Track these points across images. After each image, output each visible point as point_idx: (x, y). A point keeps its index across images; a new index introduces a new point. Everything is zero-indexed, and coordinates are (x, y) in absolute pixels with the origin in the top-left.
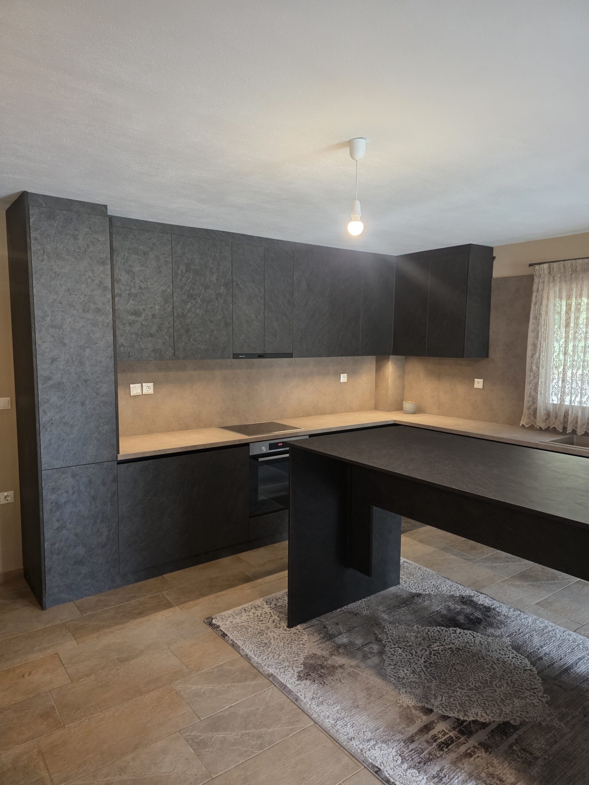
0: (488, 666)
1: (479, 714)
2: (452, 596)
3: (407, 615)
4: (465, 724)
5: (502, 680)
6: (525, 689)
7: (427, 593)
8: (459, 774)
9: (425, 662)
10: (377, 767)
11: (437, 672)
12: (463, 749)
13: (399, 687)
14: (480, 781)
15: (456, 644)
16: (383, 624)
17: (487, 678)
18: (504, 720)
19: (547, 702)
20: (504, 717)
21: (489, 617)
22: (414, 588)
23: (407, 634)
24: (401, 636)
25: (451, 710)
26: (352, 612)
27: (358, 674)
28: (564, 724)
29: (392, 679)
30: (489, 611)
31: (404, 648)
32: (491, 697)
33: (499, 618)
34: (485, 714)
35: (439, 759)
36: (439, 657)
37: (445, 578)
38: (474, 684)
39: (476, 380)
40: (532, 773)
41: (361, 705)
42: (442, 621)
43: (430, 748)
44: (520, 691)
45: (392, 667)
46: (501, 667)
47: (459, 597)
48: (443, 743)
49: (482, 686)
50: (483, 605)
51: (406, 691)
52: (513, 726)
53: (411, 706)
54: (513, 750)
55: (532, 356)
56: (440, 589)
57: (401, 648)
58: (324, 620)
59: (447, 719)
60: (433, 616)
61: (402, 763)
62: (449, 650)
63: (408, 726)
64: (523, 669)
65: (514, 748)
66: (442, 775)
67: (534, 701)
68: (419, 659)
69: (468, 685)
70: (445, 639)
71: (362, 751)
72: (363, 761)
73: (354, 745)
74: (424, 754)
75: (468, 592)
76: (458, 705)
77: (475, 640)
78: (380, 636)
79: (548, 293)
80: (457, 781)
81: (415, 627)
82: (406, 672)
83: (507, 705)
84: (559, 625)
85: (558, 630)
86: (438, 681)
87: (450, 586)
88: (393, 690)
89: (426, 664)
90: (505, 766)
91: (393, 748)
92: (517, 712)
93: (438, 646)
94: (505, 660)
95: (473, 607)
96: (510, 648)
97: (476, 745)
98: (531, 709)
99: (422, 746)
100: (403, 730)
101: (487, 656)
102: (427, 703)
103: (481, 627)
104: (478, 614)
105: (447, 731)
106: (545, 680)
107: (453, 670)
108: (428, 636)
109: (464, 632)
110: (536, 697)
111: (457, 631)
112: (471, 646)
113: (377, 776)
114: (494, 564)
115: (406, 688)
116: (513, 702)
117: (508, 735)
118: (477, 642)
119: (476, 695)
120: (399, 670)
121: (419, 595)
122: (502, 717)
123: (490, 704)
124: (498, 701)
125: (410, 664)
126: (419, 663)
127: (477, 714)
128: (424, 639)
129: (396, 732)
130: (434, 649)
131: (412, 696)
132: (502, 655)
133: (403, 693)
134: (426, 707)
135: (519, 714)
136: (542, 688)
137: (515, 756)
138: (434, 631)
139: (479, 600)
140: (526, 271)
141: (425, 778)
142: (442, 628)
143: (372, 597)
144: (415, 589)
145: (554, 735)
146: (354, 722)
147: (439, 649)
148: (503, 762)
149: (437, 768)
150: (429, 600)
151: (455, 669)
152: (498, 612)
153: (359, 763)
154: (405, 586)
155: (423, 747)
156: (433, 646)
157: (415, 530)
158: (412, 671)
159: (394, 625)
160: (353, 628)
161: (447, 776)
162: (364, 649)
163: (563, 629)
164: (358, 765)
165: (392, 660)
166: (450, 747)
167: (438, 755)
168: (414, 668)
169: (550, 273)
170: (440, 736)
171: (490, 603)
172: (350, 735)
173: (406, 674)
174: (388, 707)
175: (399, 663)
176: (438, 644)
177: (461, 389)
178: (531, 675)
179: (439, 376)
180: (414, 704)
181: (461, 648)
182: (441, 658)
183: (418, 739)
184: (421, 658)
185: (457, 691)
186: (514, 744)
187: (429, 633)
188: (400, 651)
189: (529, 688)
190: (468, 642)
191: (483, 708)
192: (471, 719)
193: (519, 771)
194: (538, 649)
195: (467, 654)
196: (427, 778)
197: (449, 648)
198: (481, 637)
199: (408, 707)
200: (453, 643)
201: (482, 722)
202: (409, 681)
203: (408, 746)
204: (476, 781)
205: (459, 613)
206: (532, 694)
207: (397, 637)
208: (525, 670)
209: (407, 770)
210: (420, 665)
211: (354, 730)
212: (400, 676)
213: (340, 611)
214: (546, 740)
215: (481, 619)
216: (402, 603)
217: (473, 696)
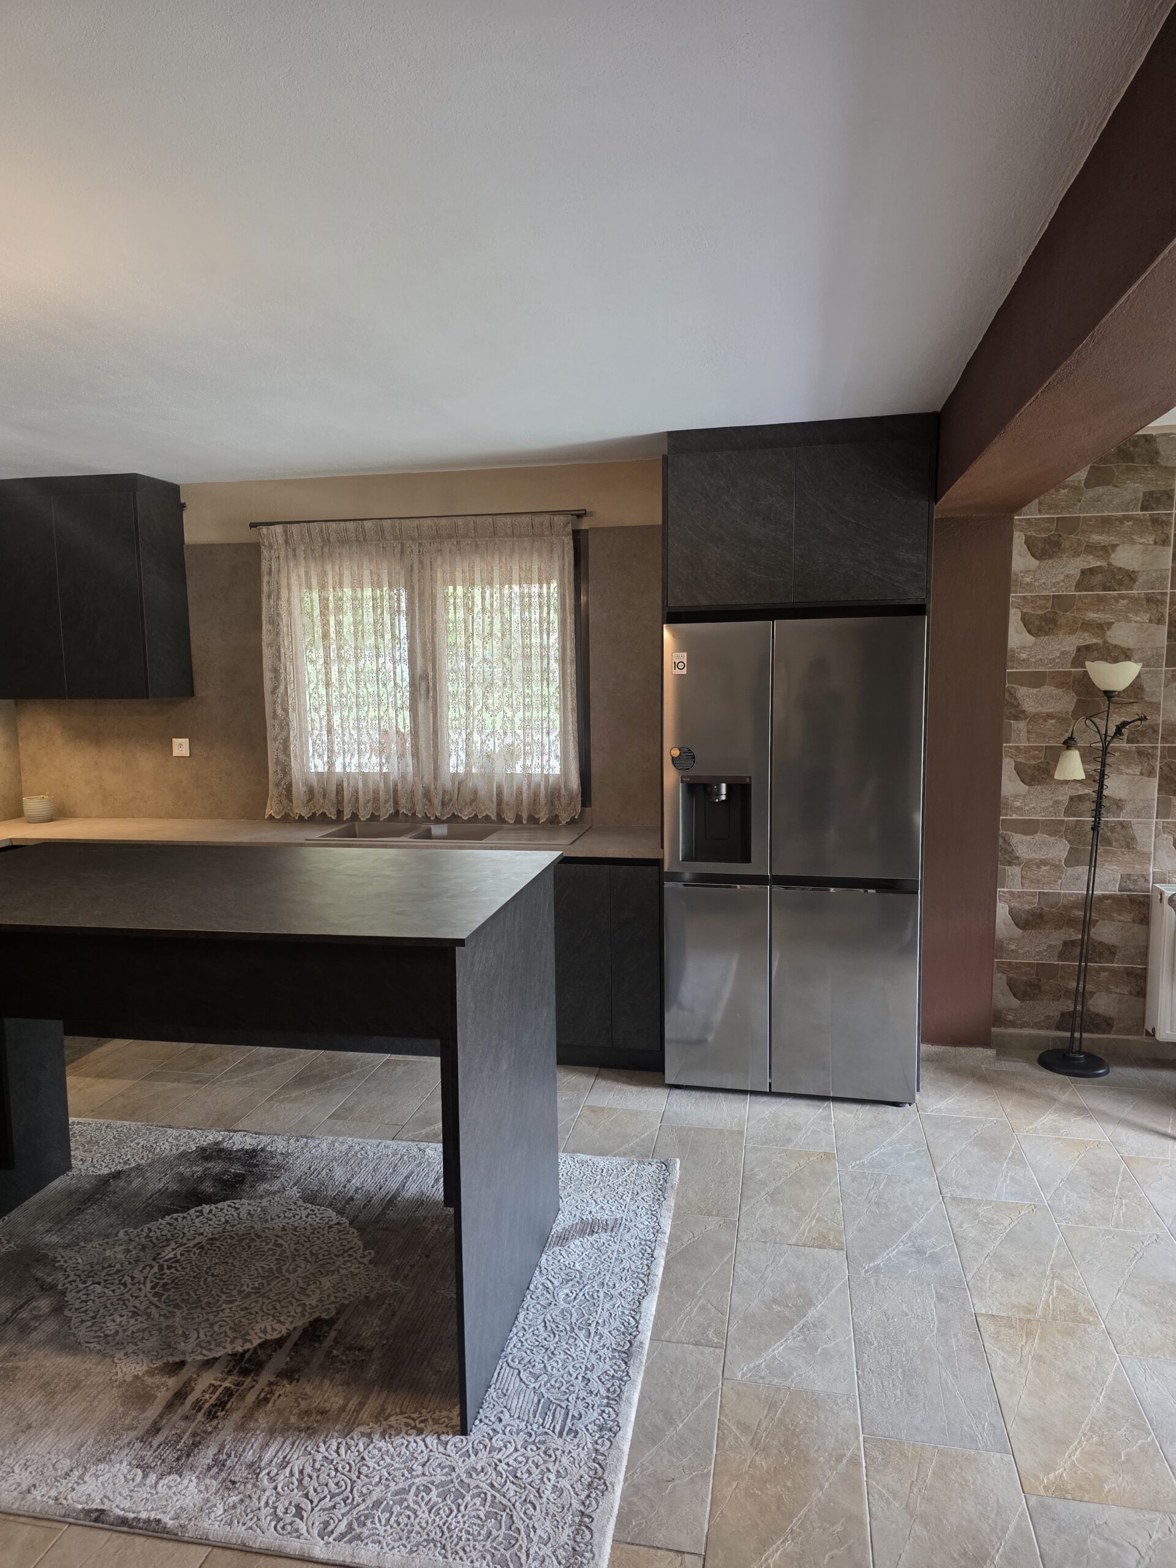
0: (270, 1246)
1: (269, 1329)
2: (184, 1155)
3: (99, 1218)
4: (247, 1356)
5: (297, 1258)
6: (335, 1255)
7: (134, 1164)
8: (253, 1440)
9: (153, 1288)
10: (97, 1510)
11: (181, 1295)
12: (251, 1397)
13: (111, 1353)
14: (289, 1433)
15: (205, 1234)
16: (51, 1254)
17: (272, 1266)
18: (312, 1319)
19: (371, 1262)
20: (310, 1314)
21: (257, 1166)
22: (104, 1165)
23: (108, 1253)
24: (95, 1261)
25: (218, 1345)
27: (17, 1368)
28: (402, 1281)
29: (92, 1346)
30: (255, 1156)
31: (106, 1281)
32: (284, 1293)
33: (274, 1162)
34: (279, 1325)
35: (214, 1434)
36: (179, 1268)
37: (163, 1127)
38: (251, 1286)
39: (176, 741)
40: (368, 1377)
41: (36, 1421)
42: (172, 1204)
43: (193, 1425)
44: (328, 1263)
45: (89, 1324)
46: (291, 1239)
47: (196, 1151)
48: (214, 1406)
49: (264, 1282)
50: (242, 1149)
51: (126, 1354)
52: (326, 1321)
53: (140, 1374)
54: (334, 1357)
55: (274, 692)
56: (158, 1150)
57: (99, 1283)
59: (214, 1363)
60: (153, 1201)
61: (145, 1476)
62: (195, 1249)
63: (143, 1410)
64: (327, 1226)
65: (335, 1352)
66: (223, 1457)
67: (352, 1269)
68: (142, 1286)
69: (240, 1292)
70: (184, 1233)
71: (56, 1499)
72: (64, 1516)
73: (39, 1498)
74: (182, 1441)
75: (211, 1137)
76: (229, 1332)
77: (239, 1214)
78: (49, 1280)
79: (288, 578)
80: (251, 1451)
81: (121, 1234)
82: (118, 1320)
83: (311, 1293)
84: (369, 1137)
85: (370, 1144)
86: (185, 1309)
87: (176, 1138)
88: (98, 1364)
89: (156, 1290)
90: (325, 1388)
91: (121, 1462)
92: (329, 1296)
93: (173, 1250)
94: (296, 1224)
95: (223, 1160)
96: (300, 1202)
97: (273, 1379)
98: (350, 1282)
99: (178, 1429)
100: (135, 1422)
101: (264, 1231)
102: (172, 1355)
103: (246, 1187)
104: (237, 1169)
105: (217, 1383)
106: (362, 1230)
107: (210, 1279)
108: (151, 1241)
109: (217, 1208)
110: (354, 1261)
111: (204, 1210)
112: (233, 1226)
113: (100, 1525)
114: (250, 1076)
115: (124, 1348)
116: (321, 1284)
117: (321, 1338)
118: (244, 1214)
119: (257, 1302)
120: (104, 1323)
121: (117, 1175)
122: (307, 1315)
123: (283, 1304)
124: (296, 1294)
125: (124, 1304)
126: (142, 1294)
127: (265, 1331)
128: (144, 1248)
129: (121, 1431)
130: (167, 1258)
131: (141, 1356)
132: (290, 1218)
133: (120, 1359)
134: (171, 1361)
135: (332, 1299)
136: (360, 1243)
137: (338, 1365)
138: (161, 1227)
139: (234, 1144)
140: (245, 536)
141: (193, 1478)
142: (175, 1215)
143: (15, 1214)
144: (106, 1166)
145: (389, 1304)
146: (28, 1457)
147: (175, 1254)
148: (322, 1382)
149: (212, 1452)
150: (139, 1177)
151: (213, 1275)
152: (271, 1152)
153: (55, 1525)
154: (83, 1167)
155: (178, 1432)
156: (163, 1254)
157: (84, 1058)
158: (130, 1314)
159: (76, 1248)
161: (233, 1455)
162: (19, 1316)
163: (375, 1142)
164: (55, 1529)
165: (85, 1311)
166: (228, 1406)
167: (210, 1429)
168: (135, 1307)
169: (286, 542)
170: (207, 1396)
171: (254, 1142)
172: (24, 1486)
173: (119, 1324)
174: (95, 1397)
175: (102, 1311)
176: (173, 1245)
177: (146, 761)
178: (340, 1231)
180: (147, 1368)
181: (217, 1236)
182: (183, 1268)
183: (167, 1423)
184: (144, 1283)
185: (222, 1310)
186: (332, 1347)
187: (151, 1235)
188: (99, 1289)
189: (341, 1252)
190: (227, 1222)
191: (274, 1316)
192: (256, 1342)
193: (348, 1384)
194: (345, 1187)
195: (229, 1241)
196: (198, 1477)
197: (195, 1246)
198: (249, 1204)
199: (136, 1377)
200: (202, 1234)
201: (275, 1340)
202: (129, 1332)
203: (151, 1442)
204: (283, 1436)
205: (201, 1179)
206: (346, 1259)
207: (88, 1267)
208: (330, 1227)
209: (157, 1483)
210: (145, 1296)
211: (31, 1473)
212: (108, 1332)
214: (379, 1318)
215: (243, 1175)
216: (84, 1202)
217: (253, 1304)
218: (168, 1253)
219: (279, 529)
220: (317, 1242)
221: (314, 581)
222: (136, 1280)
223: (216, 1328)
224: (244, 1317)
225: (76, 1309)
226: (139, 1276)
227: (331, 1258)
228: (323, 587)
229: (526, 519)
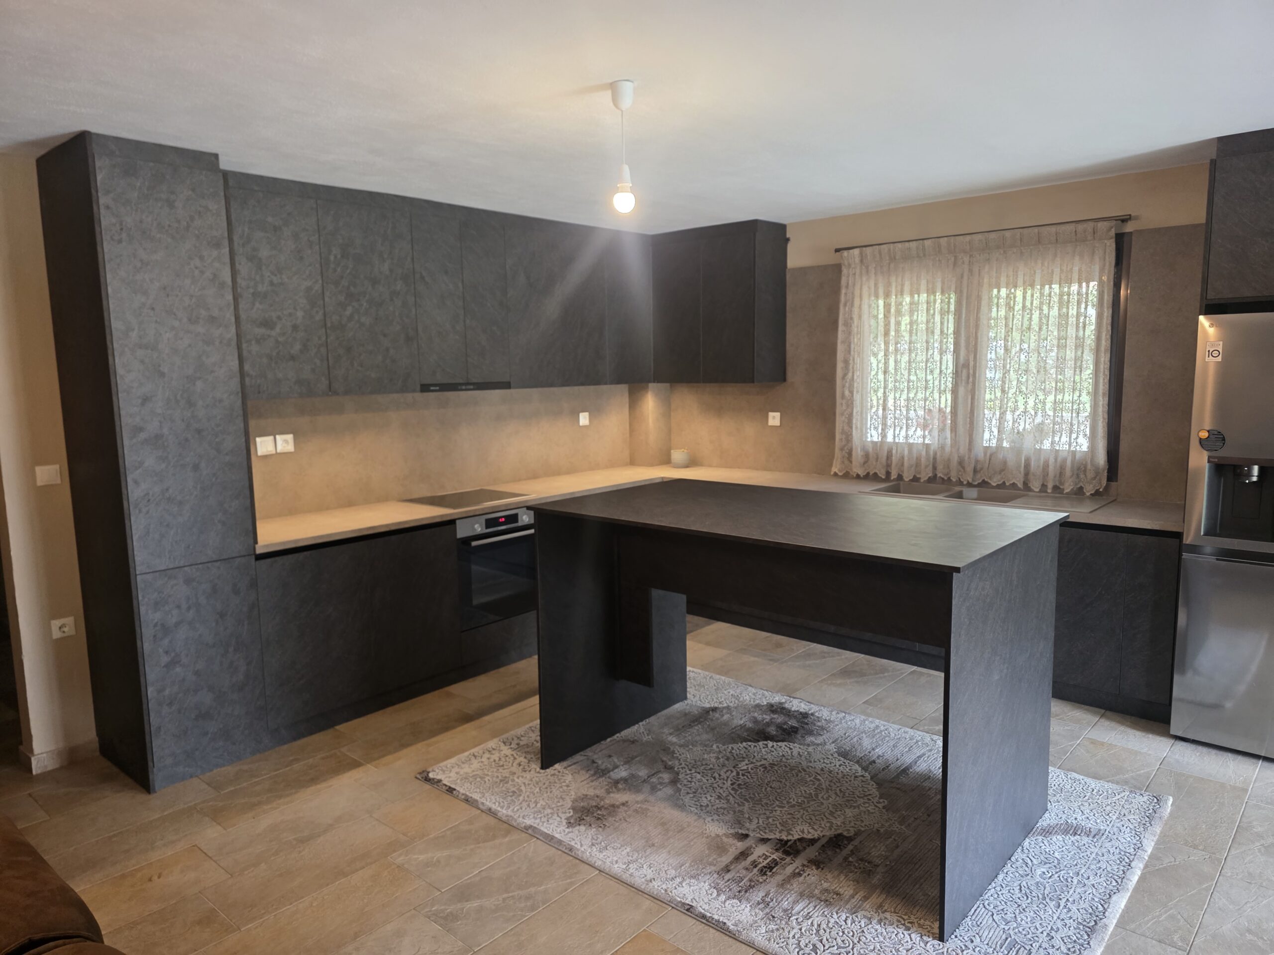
0: (812, 778)
1: (806, 831)
2: (758, 706)
3: (702, 734)
4: (789, 843)
5: (830, 791)
6: (858, 796)
7: (725, 705)
8: (789, 896)
9: (732, 784)
10: (688, 905)
11: (750, 794)
12: (789, 870)
13: (704, 817)
14: (813, 899)
15: (768, 760)
16: (672, 749)
17: (812, 791)
18: (836, 833)
19: (884, 807)
20: (836, 830)
21: (807, 724)
22: (707, 701)
23: (706, 756)
24: (698, 759)
25: (771, 831)
26: (628, 740)
27: (648, 809)
28: (906, 827)
29: (692, 809)
30: (807, 717)
31: (703, 773)
32: (818, 811)
33: (819, 724)
34: (813, 830)
35: (763, 884)
36: (750, 777)
37: (746, 685)
38: (796, 800)
39: (771, 414)
40: (873, 882)
41: (657, 843)
42: (748, 736)
43: (751, 874)
44: (852, 800)
45: (692, 795)
46: (827, 778)
47: (767, 705)
48: (765, 867)
49: (806, 800)
50: (798, 711)
51: (712, 820)
52: (845, 837)
53: (721, 834)
54: (849, 862)
55: (843, 378)
56: (741, 699)
57: (699, 773)
58: (591, 754)
59: (767, 841)
60: (736, 731)
61: (718, 895)
62: (761, 768)
63: (720, 856)
64: (853, 776)
66: (768, 900)
67: (869, 809)
68: (725, 782)
69: (788, 803)
70: (754, 756)
71: (666, 891)
72: (670, 902)
73: (656, 887)
74: (743, 882)
75: (777, 698)
76: (778, 825)
77: (792, 752)
78: (670, 763)
79: (861, 289)
80: (787, 903)
81: (714, 746)
82: (709, 798)
83: (837, 816)
84: (892, 723)
85: (893, 729)
86: (751, 803)
87: (754, 694)
88: (695, 821)
89: (734, 786)
90: (841, 879)
91: (705, 882)
92: (850, 822)
93: (747, 765)
94: (831, 769)
95: (784, 715)
96: (836, 755)
97: (805, 863)
98: (866, 816)
99: (740, 873)
100: (715, 862)
101: (808, 768)
102: (741, 829)
103: (799, 736)
104: (793, 723)
105: (768, 854)
106: (880, 785)
107: (769, 789)
108: (733, 756)
109: (777, 745)
110: (872, 804)
111: (769, 745)
112: (787, 759)
113: (690, 914)
114: (807, 662)
115: (712, 816)
116: (845, 812)
117: (842, 847)
118: (795, 753)
120: (701, 797)
121: (714, 709)
122: (833, 830)
123: (817, 818)
125: (713, 790)
126: (725, 786)
127: (803, 832)
128: (728, 759)
129: (706, 864)
130: (742, 768)
131: (722, 823)
132: (827, 764)
133: (709, 822)
134: (740, 832)
135: (852, 824)
136: (877, 793)
137: (852, 868)
138: (740, 748)
139: (793, 706)
140: (830, 259)
141: (748, 906)
142: (750, 743)
143: (653, 719)
144: (708, 702)
145: (895, 839)
146: (652, 862)
147: (748, 768)
148: (839, 875)
149: (761, 894)
150: (728, 713)
151: (771, 787)
152: (818, 717)
153: (664, 905)
154: (694, 700)
155: (741, 876)
156: (740, 766)
157: (699, 631)
158: (717, 797)
159: (687, 749)
160: (633, 758)
161: (774, 900)
162: (651, 780)
163: (897, 727)
164: (664, 907)
165: (690, 788)
166: (774, 870)
167: (761, 880)
168: (720, 793)
169: (861, 261)
170: (761, 860)
171: (807, 708)
172: (648, 878)
173: (710, 801)
174: (692, 840)
175: (700, 790)
176: (746, 762)
177: (750, 429)
178: (863, 781)
179: (719, 411)
180: (725, 832)
181: (776, 763)
182: (752, 778)
183: (734, 868)
184: (727, 781)
185: (775, 811)
186: (850, 855)
187: (733, 751)
188: (699, 776)
189: (862, 795)
190: (783, 756)
191: (810, 824)
192: (796, 837)
193: (858, 882)
194: (870, 752)
195: (784, 768)
196: (751, 906)
197: (761, 766)
198: (800, 748)
199: (718, 836)
200: (766, 759)
201: (809, 839)
202: (715, 807)
203: (723, 877)
204: (809, 900)
205: (768, 724)
206: (865, 801)
207: (693, 761)
208: (856, 777)
209: (725, 901)
210: (727, 789)
211: (652, 871)
212: (702, 804)
213: (611, 741)
214: (886, 846)
215: (797, 728)
216: (693, 722)
217: (796, 813)
218: (743, 766)
219: (856, 252)
220: (846, 784)
221: (881, 291)
222: (722, 777)
223: (770, 820)
224: (789, 819)
225: (685, 785)
226: (724, 776)
227: (855, 798)
228: (887, 295)
229: (1071, 227)
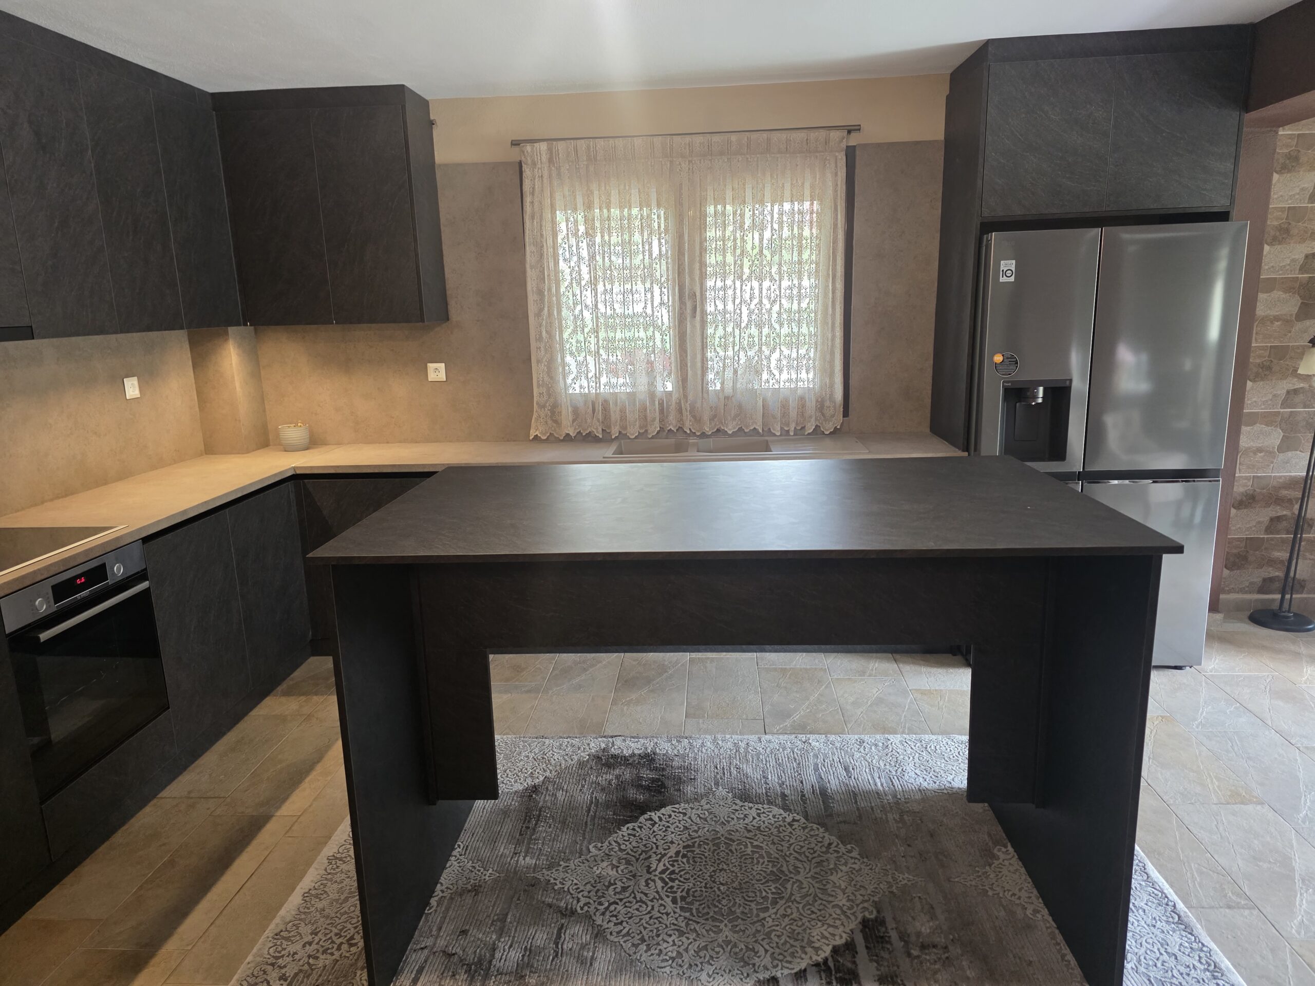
0: (750, 849)
1: (828, 935)
3: (557, 836)
4: (831, 964)
5: (788, 859)
6: (822, 852)
7: (541, 777)
9: (674, 902)
11: (709, 907)
15: (676, 842)
16: (541, 877)
17: (770, 868)
18: (859, 920)
19: (861, 856)
20: (855, 916)
21: (663, 769)
23: (597, 870)
24: (591, 880)
25: (794, 957)
28: (909, 873)
31: (620, 900)
32: (806, 895)
33: (676, 764)
34: (833, 929)
36: (682, 880)
38: (768, 891)
39: (431, 366)
42: (616, 814)
44: (822, 861)
45: (644, 947)
47: (591, 759)
49: (778, 886)
50: (634, 754)
52: (873, 920)
54: (917, 957)
56: (553, 762)
57: (616, 903)
59: (806, 976)
60: (594, 812)
62: (680, 858)
64: (786, 824)
65: (913, 952)
67: (850, 865)
68: (661, 902)
69: (764, 899)
70: (655, 843)
76: (792, 942)
77: (691, 819)
78: (562, 904)
79: (551, 196)
81: (593, 850)
82: (670, 940)
83: (833, 893)
85: (752, 742)
86: (726, 922)
89: (679, 904)
92: (854, 895)
93: (659, 861)
94: (755, 824)
95: (626, 765)
96: (739, 802)
98: (860, 878)
101: (731, 834)
102: (756, 972)
103: (674, 792)
104: (646, 774)
106: (823, 825)
107: (722, 888)
108: (628, 854)
109: (664, 814)
110: (845, 857)
111: (654, 818)
112: (696, 831)
117: (886, 939)
118: (695, 818)
119: (790, 907)
120: (658, 944)
122: (851, 916)
123: (817, 907)
124: (820, 895)
126: (669, 909)
127: (826, 937)
128: (629, 863)
130: (659, 870)
131: (725, 975)
132: (743, 819)
135: (859, 897)
136: (834, 839)
137: (928, 964)
138: (626, 838)
139: (620, 749)
142: (630, 826)
145: (919, 898)
147: (665, 865)
150: (557, 790)
151: (722, 884)
152: (665, 755)
156: (653, 866)
158: (676, 933)
159: (561, 869)
162: (565, 947)
163: (754, 737)
165: (628, 934)
168: (674, 924)
173: (675, 945)
176: (654, 857)
177: (400, 387)
178: (804, 828)
181: (690, 843)
182: (686, 879)
184: (661, 899)
185: (764, 919)
186: (906, 947)
187: (623, 847)
188: (621, 909)
189: (824, 849)
190: (685, 827)
191: (820, 921)
192: (828, 950)
195: (706, 847)
197: (677, 855)
198: (691, 808)
200: (672, 843)
201: (843, 945)
202: (692, 952)
205: (622, 787)
206: (835, 855)
207: (590, 887)
208: (790, 824)
210: (675, 912)
212: (671, 954)
214: (923, 912)
215: (659, 780)
216: (527, 820)
217: (789, 911)
218: (656, 865)
219: (543, 146)
220: (792, 840)
221: (580, 200)
222: (650, 896)
223: (775, 938)
224: (791, 924)
225: (617, 933)
226: (650, 892)
227: (821, 856)
229: (802, 135)
